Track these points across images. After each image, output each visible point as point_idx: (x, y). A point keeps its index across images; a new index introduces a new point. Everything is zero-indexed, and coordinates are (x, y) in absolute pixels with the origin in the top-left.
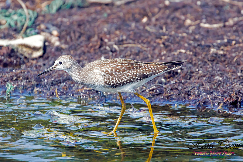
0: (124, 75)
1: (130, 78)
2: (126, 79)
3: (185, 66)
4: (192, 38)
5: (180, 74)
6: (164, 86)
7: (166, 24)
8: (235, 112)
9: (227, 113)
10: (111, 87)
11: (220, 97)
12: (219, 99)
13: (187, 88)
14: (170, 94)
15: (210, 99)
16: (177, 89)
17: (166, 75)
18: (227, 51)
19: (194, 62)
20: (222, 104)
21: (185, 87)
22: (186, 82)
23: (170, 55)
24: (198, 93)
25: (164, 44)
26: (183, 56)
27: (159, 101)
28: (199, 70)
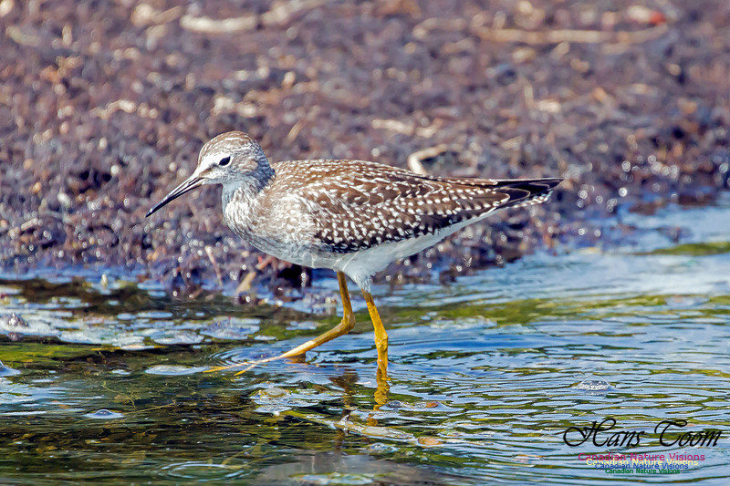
0: (376, 215)
1: (396, 224)
2: (382, 226)
3: (134, 154)
4: (155, 63)
5: (117, 180)
6: (67, 219)
7: (72, 19)
8: (294, 300)
9: (267, 306)
10: (334, 250)
11: (245, 254)
12: (243, 260)
13: (140, 223)
14: (84, 245)
15: (212, 259)
16: (107, 227)
17: (74, 183)
18: (269, 106)
19: (161, 142)
20: (251, 276)
21: (133, 220)
22: (138, 205)
23: (84, 118)
24: (175, 240)
25: (65, 82)
26: (127, 120)
27: (50, 265)
28: (178, 168)
